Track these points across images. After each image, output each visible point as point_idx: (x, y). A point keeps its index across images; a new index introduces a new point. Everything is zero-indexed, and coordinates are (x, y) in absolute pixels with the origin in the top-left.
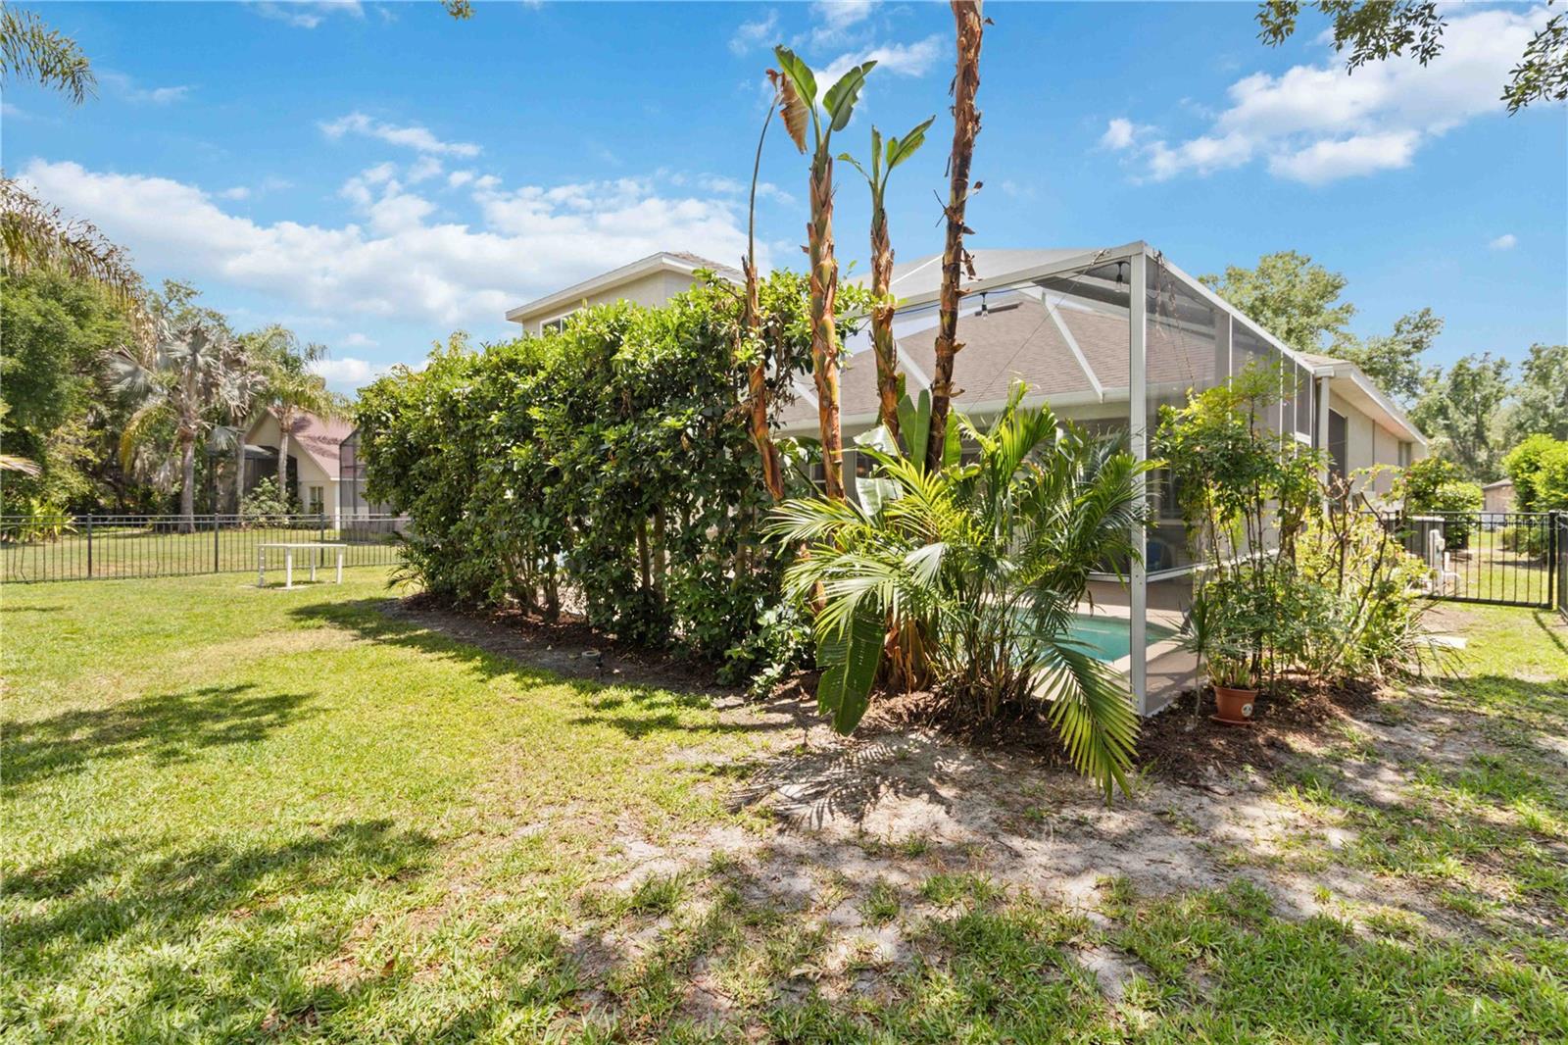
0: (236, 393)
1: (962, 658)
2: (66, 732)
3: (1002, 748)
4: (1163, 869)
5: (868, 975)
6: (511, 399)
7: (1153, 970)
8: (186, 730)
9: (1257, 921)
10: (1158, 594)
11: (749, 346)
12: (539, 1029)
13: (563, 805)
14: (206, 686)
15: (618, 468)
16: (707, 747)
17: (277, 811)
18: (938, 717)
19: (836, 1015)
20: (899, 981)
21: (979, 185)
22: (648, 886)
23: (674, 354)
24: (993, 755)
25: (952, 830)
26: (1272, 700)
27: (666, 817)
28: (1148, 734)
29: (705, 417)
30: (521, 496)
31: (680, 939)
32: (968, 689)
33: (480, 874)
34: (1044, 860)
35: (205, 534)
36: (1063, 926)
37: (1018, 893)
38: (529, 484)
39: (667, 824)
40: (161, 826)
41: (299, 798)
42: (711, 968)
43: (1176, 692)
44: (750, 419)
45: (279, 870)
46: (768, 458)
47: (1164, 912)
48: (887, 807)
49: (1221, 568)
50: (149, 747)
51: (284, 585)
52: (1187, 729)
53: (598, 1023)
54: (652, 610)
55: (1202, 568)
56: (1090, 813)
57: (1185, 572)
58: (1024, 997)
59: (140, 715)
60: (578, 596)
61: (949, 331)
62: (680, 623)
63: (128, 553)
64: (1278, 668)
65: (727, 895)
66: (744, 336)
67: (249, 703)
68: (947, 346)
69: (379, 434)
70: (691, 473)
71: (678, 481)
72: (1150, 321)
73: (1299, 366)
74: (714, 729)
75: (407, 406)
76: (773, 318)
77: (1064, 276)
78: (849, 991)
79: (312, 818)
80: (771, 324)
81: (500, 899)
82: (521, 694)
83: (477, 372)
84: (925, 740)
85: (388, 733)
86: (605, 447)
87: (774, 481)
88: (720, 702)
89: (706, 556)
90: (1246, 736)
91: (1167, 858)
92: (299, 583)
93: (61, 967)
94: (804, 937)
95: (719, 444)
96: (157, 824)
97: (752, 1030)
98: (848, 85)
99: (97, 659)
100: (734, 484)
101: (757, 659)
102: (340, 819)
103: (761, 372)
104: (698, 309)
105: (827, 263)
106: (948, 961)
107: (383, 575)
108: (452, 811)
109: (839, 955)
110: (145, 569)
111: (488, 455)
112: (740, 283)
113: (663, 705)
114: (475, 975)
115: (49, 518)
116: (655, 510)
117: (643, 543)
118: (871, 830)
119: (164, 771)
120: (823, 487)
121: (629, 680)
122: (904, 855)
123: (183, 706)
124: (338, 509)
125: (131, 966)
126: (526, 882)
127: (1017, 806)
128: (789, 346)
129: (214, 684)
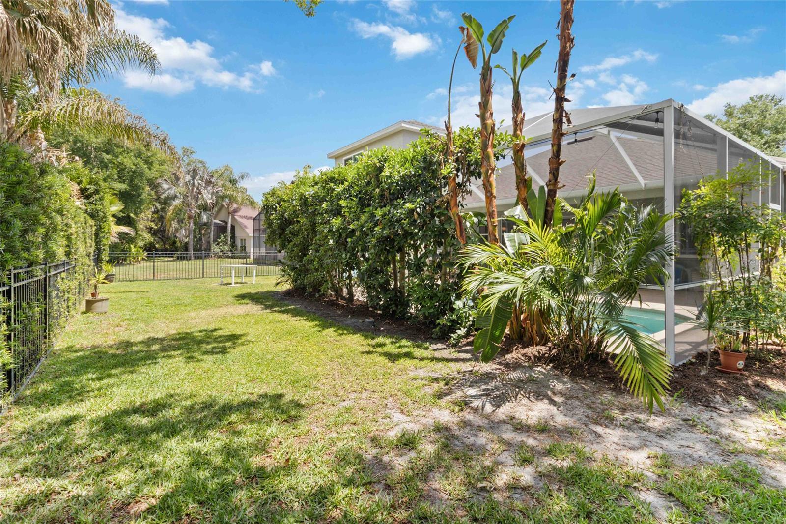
0: (210, 196)
1: (565, 328)
2: (149, 346)
3: (588, 378)
4: (689, 451)
5: (519, 491)
6: (332, 196)
7: (685, 505)
8: (195, 348)
9: (751, 486)
10: (681, 297)
11: (448, 167)
12: (356, 498)
13: (361, 393)
14: (202, 329)
15: (383, 229)
16: (429, 368)
17: (235, 386)
18: (551, 360)
19: (503, 509)
20: (536, 496)
21: (573, 75)
22: (404, 435)
23: (410, 172)
24: (583, 382)
25: (561, 420)
26: (757, 360)
27: (410, 402)
28: (677, 375)
29: (425, 203)
30: (336, 243)
31: (421, 462)
32: (568, 346)
33: (324, 422)
34: (616, 440)
35: (198, 261)
36: (629, 477)
37: (601, 456)
38: (340, 236)
39: (411, 406)
40: (189, 389)
41: (244, 381)
42: (436, 478)
43: (694, 353)
44: (448, 202)
45: (238, 413)
46: (458, 223)
47: (691, 475)
48: (525, 405)
49: (722, 282)
50: (181, 354)
51: (231, 284)
52: (702, 374)
53: (383, 499)
54: (399, 299)
55: (710, 282)
56: (642, 417)
57: (699, 284)
58: (607, 512)
59: (176, 340)
60: (363, 292)
61: (557, 154)
62: (413, 306)
63: (169, 269)
64: (760, 341)
65: (443, 443)
66: (446, 161)
67: (220, 337)
68: (556, 162)
69: (272, 214)
70: (419, 231)
71: (412, 235)
72: (676, 143)
73: (772, 164)
74: (433, 359)
75: (284, 201)
76: (461, 152)
77: (623, 121)
78: (509, 498)
79: (250, 391)
80: (459, 155)
81: (334, 435)
82: (338, 338)
83: (316, 184)
84: (544, 371)
85: (280, 354)
86: (377, 219)
87: (461, 235)
88: (434, 347)
89: (426, 272)
90: (740, 380)
91: (691, 444)
92: (237, 283)
93: (156, 446)
94: (484, 468)
95: (433, 216)
96: (187, 388)
97: (459, 511)
98: (501, 29)
99: (159, 315)
100: (441, 236)
101: (452, 326)
102: (261, 392)
103: (454, 179)
104: (422, 149)
105: (489, 122)
106: (563, 489)
107: (272, 280)
108: (310, 392)
109: (502, 478)
110: (175, 276)
111: (321, 223)
112: (443, 135)
113: (406, 346)
114: (325, 470)
115: (138, 253)
116: (401, 250)
117: (395, 266)
118: (517, 416)
119: (188, 365)
120: (486, 237)
121: (388, 334)
122: (535, 431)
123: (194, 337)
124: (252, 249)
125: (182, 450)
126: (345, 428)
127: (599, 410)
128: (469, 165)
129: (205, 328)
